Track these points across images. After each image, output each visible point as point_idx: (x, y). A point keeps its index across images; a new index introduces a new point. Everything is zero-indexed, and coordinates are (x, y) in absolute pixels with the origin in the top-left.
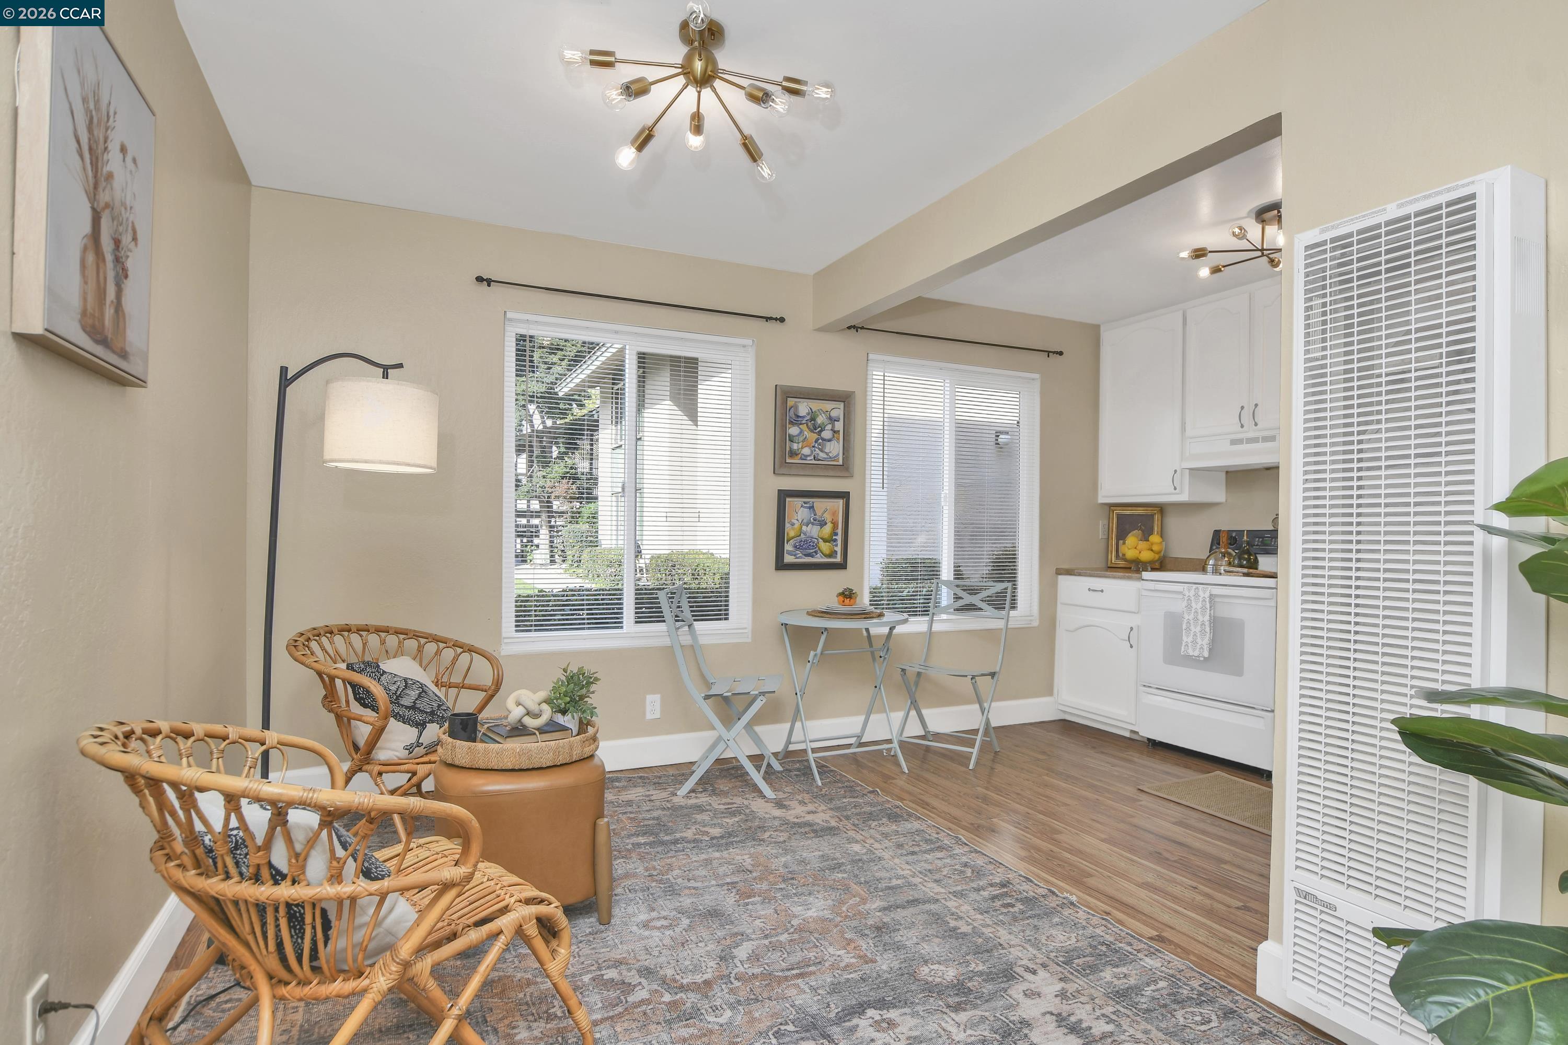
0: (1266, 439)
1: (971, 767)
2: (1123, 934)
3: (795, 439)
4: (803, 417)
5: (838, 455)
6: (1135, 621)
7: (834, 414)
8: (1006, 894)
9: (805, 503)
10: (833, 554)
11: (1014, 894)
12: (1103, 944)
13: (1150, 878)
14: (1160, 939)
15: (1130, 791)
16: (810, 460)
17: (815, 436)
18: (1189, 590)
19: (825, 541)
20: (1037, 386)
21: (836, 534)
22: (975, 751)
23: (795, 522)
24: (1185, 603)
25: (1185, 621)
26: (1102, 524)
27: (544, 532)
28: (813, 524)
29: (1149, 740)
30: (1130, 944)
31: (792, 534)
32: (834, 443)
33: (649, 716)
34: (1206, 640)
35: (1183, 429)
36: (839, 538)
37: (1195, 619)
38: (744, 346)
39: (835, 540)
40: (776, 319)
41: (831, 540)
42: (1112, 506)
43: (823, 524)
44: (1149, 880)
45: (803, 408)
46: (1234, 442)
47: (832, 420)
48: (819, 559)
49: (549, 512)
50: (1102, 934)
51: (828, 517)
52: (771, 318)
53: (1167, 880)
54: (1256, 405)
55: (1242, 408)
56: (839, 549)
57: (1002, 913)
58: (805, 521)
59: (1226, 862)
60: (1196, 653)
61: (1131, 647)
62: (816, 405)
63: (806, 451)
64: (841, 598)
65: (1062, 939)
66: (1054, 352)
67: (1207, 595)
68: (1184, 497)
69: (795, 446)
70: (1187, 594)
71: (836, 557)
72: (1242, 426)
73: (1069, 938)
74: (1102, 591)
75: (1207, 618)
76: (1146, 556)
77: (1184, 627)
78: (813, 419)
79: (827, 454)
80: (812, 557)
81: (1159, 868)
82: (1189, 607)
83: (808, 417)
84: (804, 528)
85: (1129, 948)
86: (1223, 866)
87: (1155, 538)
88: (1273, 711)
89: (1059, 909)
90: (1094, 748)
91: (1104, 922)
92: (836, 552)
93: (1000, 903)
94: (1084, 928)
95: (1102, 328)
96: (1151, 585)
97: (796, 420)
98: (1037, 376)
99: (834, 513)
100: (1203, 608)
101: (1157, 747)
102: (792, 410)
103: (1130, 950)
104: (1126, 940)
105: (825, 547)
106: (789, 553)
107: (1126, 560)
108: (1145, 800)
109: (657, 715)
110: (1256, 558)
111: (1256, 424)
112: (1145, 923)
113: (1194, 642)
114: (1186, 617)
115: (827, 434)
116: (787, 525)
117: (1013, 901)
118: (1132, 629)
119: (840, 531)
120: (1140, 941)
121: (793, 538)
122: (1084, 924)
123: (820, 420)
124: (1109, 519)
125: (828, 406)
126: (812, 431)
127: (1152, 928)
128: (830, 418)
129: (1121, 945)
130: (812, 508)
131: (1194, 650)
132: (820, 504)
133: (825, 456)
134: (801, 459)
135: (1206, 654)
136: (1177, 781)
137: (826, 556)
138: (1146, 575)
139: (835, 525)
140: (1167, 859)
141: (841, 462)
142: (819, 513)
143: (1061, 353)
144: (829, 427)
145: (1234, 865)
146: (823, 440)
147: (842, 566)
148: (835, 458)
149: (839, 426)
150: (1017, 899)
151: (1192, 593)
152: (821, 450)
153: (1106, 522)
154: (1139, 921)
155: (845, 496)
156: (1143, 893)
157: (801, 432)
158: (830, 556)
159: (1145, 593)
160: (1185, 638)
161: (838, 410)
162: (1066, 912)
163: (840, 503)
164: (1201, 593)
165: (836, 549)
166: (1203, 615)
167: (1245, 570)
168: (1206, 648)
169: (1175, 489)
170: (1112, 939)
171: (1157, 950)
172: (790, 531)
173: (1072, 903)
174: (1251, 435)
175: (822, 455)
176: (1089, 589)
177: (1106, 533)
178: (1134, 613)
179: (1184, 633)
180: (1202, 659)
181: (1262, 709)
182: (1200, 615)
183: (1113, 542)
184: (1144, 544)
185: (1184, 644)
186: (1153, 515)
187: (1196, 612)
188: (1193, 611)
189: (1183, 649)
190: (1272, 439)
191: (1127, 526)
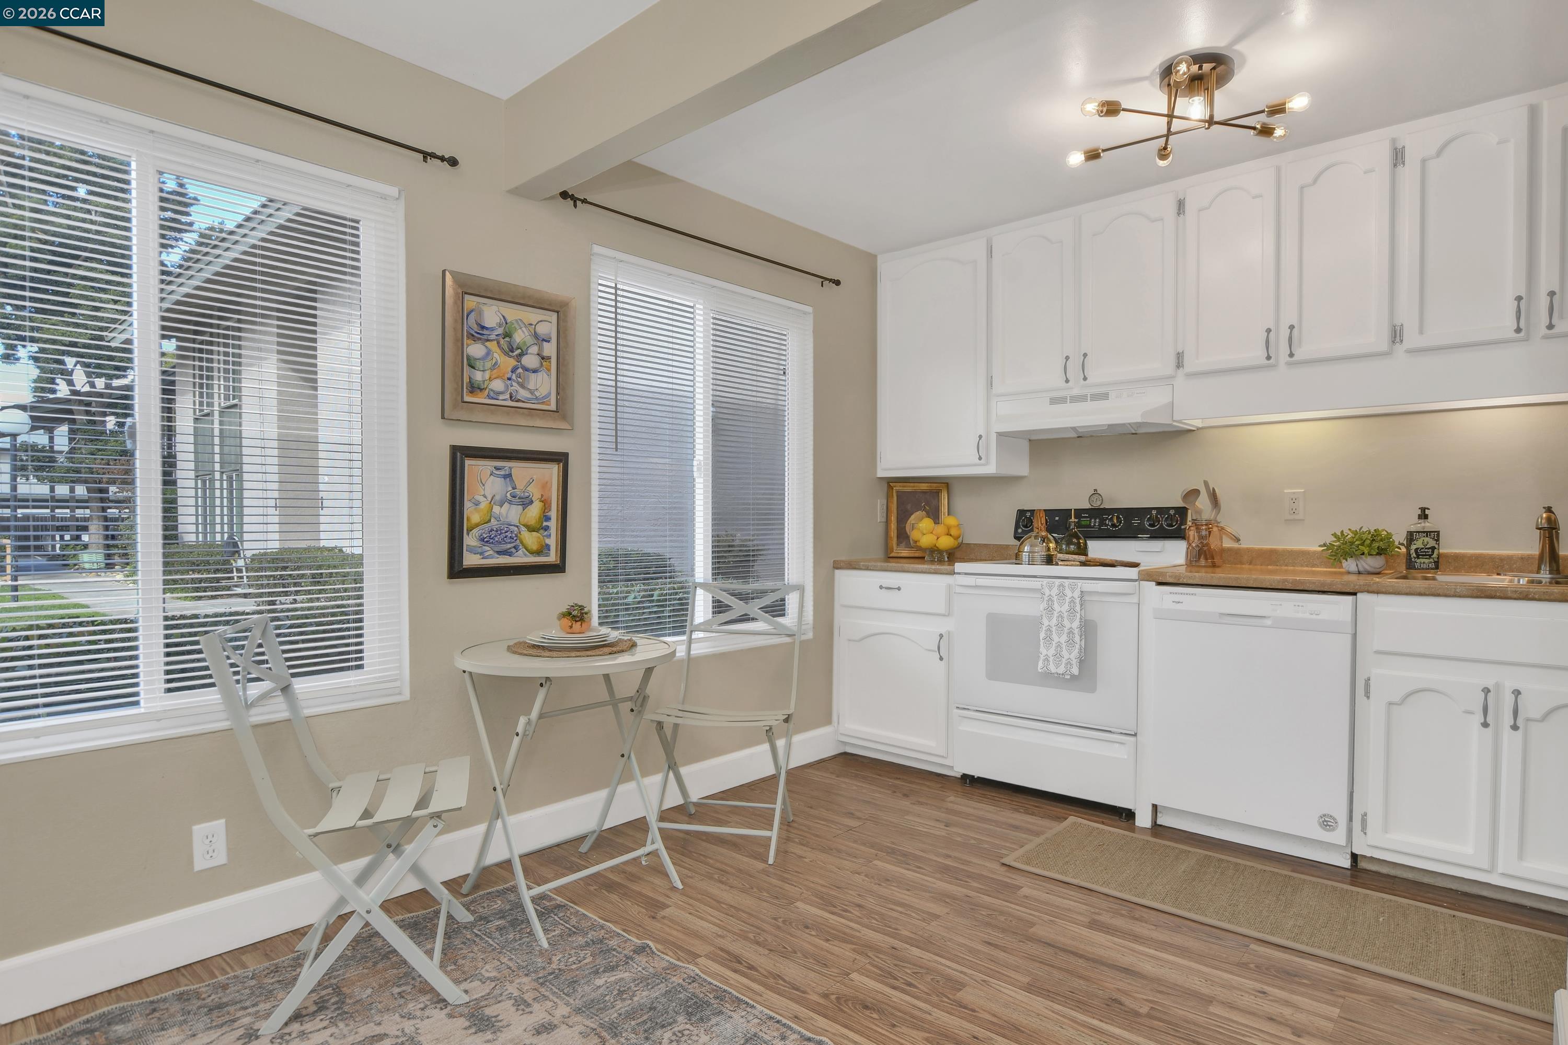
0: (1096, 397)
1: (771, 861)
3: (479, 364)
4: (492, 329)
5: (549, 394)
6: (944, 626)
7: (542, 329)
9: (497, 469)
10: (543, 550)
16: (503, 399)
17: (512, 362)
18: (1050, 588)
19: (531, 529)
20: (809, 322)
21: (548, 519)
22: (774, 834)
23: (481, 499)
24: (1043, 605)
25: (1045, 628)
26: (880, 503)
27: (95, 527)
28: (510, 502)
29: (965, 777)
31: (476, 518)
32: (542, 375)
33: (200, 864)
34: (1076, 650)
35: (990, 383)
36: (553, 524)
37: (1060, 626)
38: (384, 197)
39: (547, 528)
40: (442, 159)
41: (540, 527)
42: (890, 482)
43: (526, 502)
45: (492, 314)
46: (1054, 401)
47: (541, 340)
48: (521, 558)
49: (102, 500)
51: (535, 492)
52: (434, 156)
54: (1085, 355)
55: (1067, 358)
56: (553, 542)
58: (497, 498)
60: (1061, 670)
61: (941, 659)
62: (513, 313)
63: (497, 385)
64: (567, 622)
66: (830, 280)
67: (1077, 594)
68: (990, 469)
69: (478, 376)
70: (1047, 592)
71: (548, 555)
72: (1067, 381)
74: (899, 589)
75: (1076, 624)
76: (943, 541)
77: (1042, 635)
78: (508, 335)
79: (532, 392)
80: (510, 554)
82: (1050, 610)
83: (500, 331)
84: (496, 509)
87: (946, 518)
88: (1135, 735)
92: (548, 547)
95: (879, 258)
96: (971, 580)
97: (480, 333)
98: (809, 309)
99: (545, 486)
100: (1072, 611)
101: (971, 782)
102: (472, 315)
105: (531, 539)
106: (472, 550)
107: (920, 549)
109: (221, 858)
111: (1085, 379)
113: (1058, 656)
114: (1046, 622)
115: (530, 360)
116: (467, 504)
118: (941, 636)
119: (554, 513)
121: (477, 525)
123: (520, 336)
124: (889, 497)
125: (532, 316)
126: (506, 354)
128: (536, 335)
130: (508, 476)
131: (1057, 665)
132: (520, 470)
133: (529, 396)
134: (489, 397)
135: (1075, 671)
136: (1037, 840)
137: (532, 553)
138: (958, 567)
139: (546, 503)
141: (553, 407)
142: (520, 485)
143: (837, 283)
144: (534, 349)
146: (526, 369)
147: (558, 568)
148: (544, 400)
149: (550, 349)
151: (1055, 591)
152: (522, 386)
153: (885, 501)
155: (561, 458)
157: (489, 353)
158: (538, 553)
159: (958, 590)
160: (1043, 650)
161: (548, 325)
163: (553, 471)
164: (1068, 593)
165: (548, 541)
166: (1072, 622)
167: (1081, 558)
168: (1075, 662)
169: (980, 458)
172: (472, 514)
174: (1076, 392)
175: (523, 394)
176: (881, 587)
177: (885, 515)
178: (944, 615)
179: (1041, 643)
180: (1068, 677)
181: (1121, 733)
182: (1065, 619)
183: (893, 526)
184: (940, 529)
185: (1042, 657)
186: (936, 494)
187: (1060, 616)
188: (1056, 614)
189: (1040, 664)
190: (1105, 396)
191: (909, 507)
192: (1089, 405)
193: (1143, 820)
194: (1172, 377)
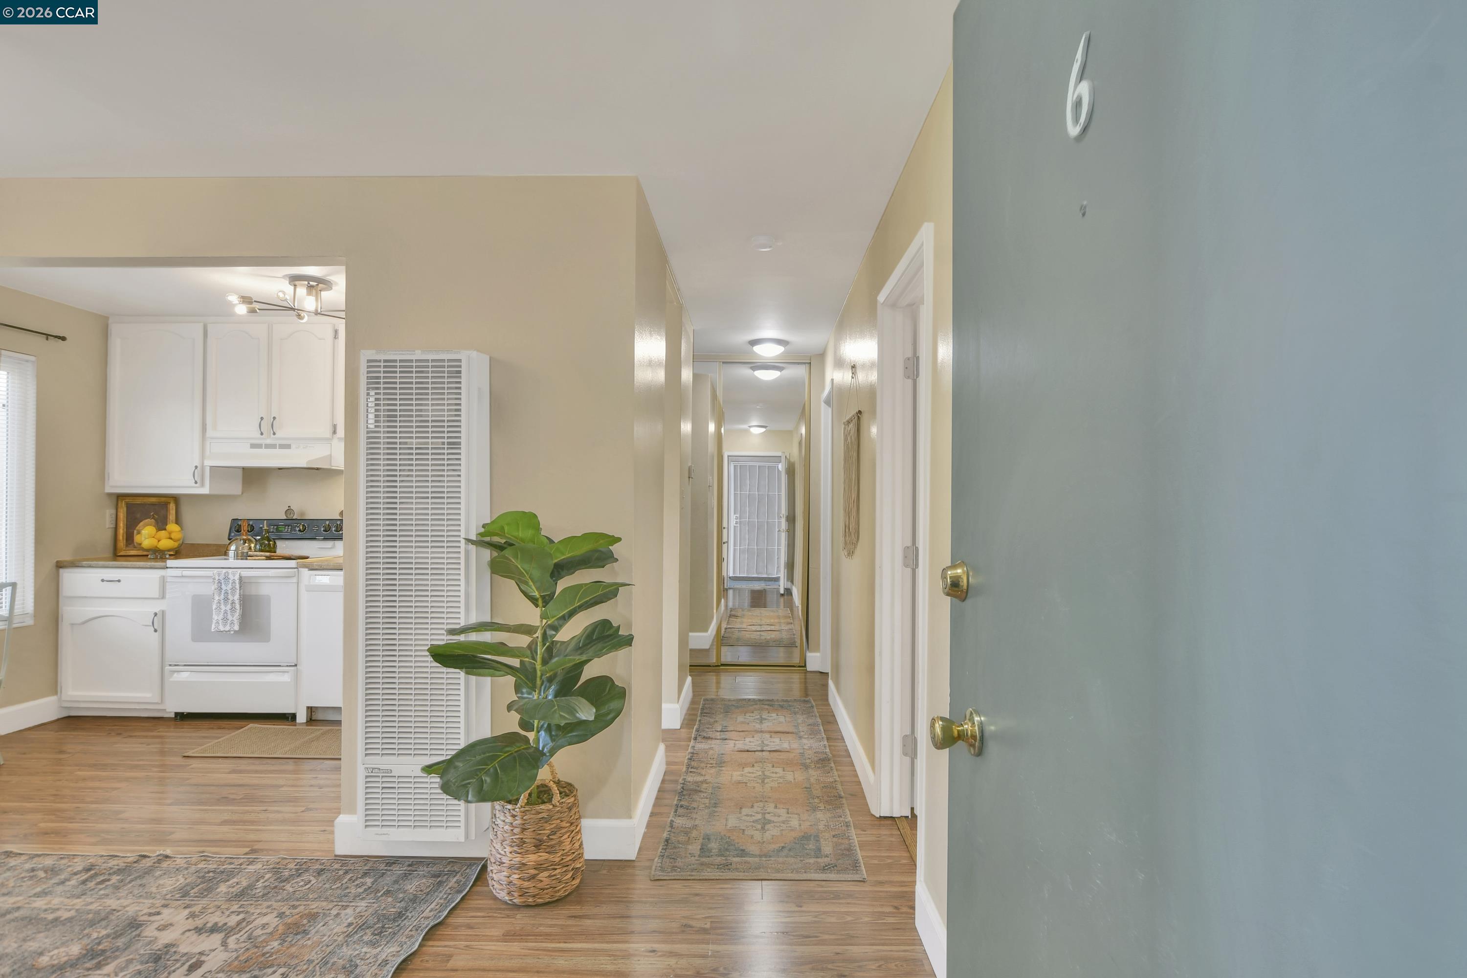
0: (282, 446)
2: (222, 860)
6: (158, 607)
8: (96, 875)
11: (104, 871)
12: (209, 872)
13: (226, 816)
14: (253, 851)
15: (179, 760)
18: (219, 575)
20: (32, 368)
24: (214, 587)
25: (216, 601)
26: (109, 513)
29: (176, 714)
30: (231, 863)
34: (237, 614)
35: (204, 430)
37: (226, 599)
42: (120, 497)
44: (226, 818)
46: (253, 446)
50: (205, 866)
53: (242, 813)
54: (273, 418)
55: (261, 419)
57: (101, 890)
59: (282, 786)
60: (227, 628)
61: (156, 631)
65: (169, 884)
66: (54, 336)
67: (237, 577)
68: (205, 490)
70: (217, 578)
72: (262, 434)
73: (177, 880)
74: (119, 581)
75: (237, 597)
76: (165, 543)
77: (214, 607)
81: (230, 808)
82: (219, 589)
85: (232, 866)
86: (281, 789)
87: (172, 527)
88: (296, 665)
89: (157, 865)
90: (120, 734)
91: (203, 858)
93: (94, 883)
94: (187, 869)
95: (110, 321)
96: (178, 572)
98: (32, 359)
100: (234, 589)
101: (183, 717)
103: (234, 867)
104: (227, 862)
107: (143, 549)
108: (195, 764)
110: (275, 543)
111: (274, 434)
112: (236, 846)
113: (225, 619)
114: (216, 597)
117: (106, 877)
118: (156, 614)
120: (238, 858)
122: (186, 866)
124: (117, 508)
127: (244, 847)
129: (224, 867)
131: (225, 625)
135: (236, 628)
136: (216, 741)
138: (170, 563)
140: (234, 799)
143: (62, 338)
145: (289, 786)
150: (110, 874)
151: (222, 577)
153: (113, 511)
154: (231, 847)
156: (225, 828)
159: (168, 580)
160: (215, 617)
162: (165, 865)
164: (230, 576)
166: (234, 595)
167: (268, 554)
168: (236, 622)
169: (196, 483)
170: (215, 866)
171: (255, 858)
173: (167, 857)
174: (268, 441)
176: (103, 580)
177: (114, 522)
178: (158, 599)
179: (214, 613)
180: (232, 632)
181: (287, 666)
182: (230, 595)
183: (121, 531)
184: (163, 533)
185: (214, 622)
186: (165, 505)
187: (226, 593)
188: (223, 592)
189: (213, 626)
190: (288, 447)
191: (138, 516)
192: (278, 451)
193: (302, 718)
194: (331, 439)
